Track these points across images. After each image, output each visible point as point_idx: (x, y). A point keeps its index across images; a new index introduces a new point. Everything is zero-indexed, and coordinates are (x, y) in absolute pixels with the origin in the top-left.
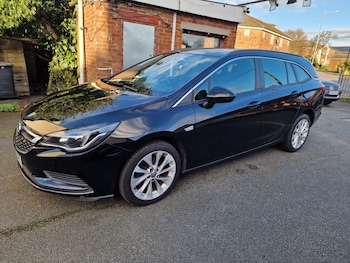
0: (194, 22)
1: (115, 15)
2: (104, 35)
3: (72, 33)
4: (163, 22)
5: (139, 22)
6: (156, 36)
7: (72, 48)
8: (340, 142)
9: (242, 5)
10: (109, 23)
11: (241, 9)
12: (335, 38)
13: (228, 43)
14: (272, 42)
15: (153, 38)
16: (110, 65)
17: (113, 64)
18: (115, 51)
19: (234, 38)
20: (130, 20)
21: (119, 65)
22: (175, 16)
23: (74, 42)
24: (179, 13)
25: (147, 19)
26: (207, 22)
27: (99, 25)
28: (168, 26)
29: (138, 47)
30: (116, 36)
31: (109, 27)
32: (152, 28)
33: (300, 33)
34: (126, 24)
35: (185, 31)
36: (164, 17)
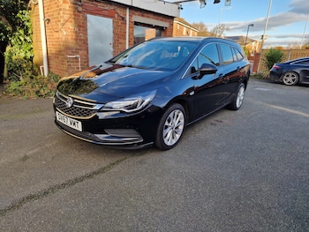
0: (143, 16)
1: (80, 9)
2: (71, 26)
3: (27, 24)
4: (118, 16)
5: (100, 15)
6: (114, 28)
7: (28, 38)
8: (259, 102)
9: (176, 3)
10: (75, 15)
11: (176, 6)
12: (228, 29)
13: (168, 33)
14: (184, 33)
15: (112, 29)
16: (77, 53)
17: (81, 52)
18: (81, 40)
19: (172, 29)
20: (92, 13)
21: (85, 52)
22: (128, 10)
23: (30, 32)
24: (131, 8)
25: (106, 13)
26: (152, 16)
27: (66, 17)
28: (123, 19)
29: (100, 37)
30: (81, 27)
31: (75, 19)
32: (111, 20)
33: (202, 26)
34: (89, 16)
35: (136, 23)
36: (119, 11)
